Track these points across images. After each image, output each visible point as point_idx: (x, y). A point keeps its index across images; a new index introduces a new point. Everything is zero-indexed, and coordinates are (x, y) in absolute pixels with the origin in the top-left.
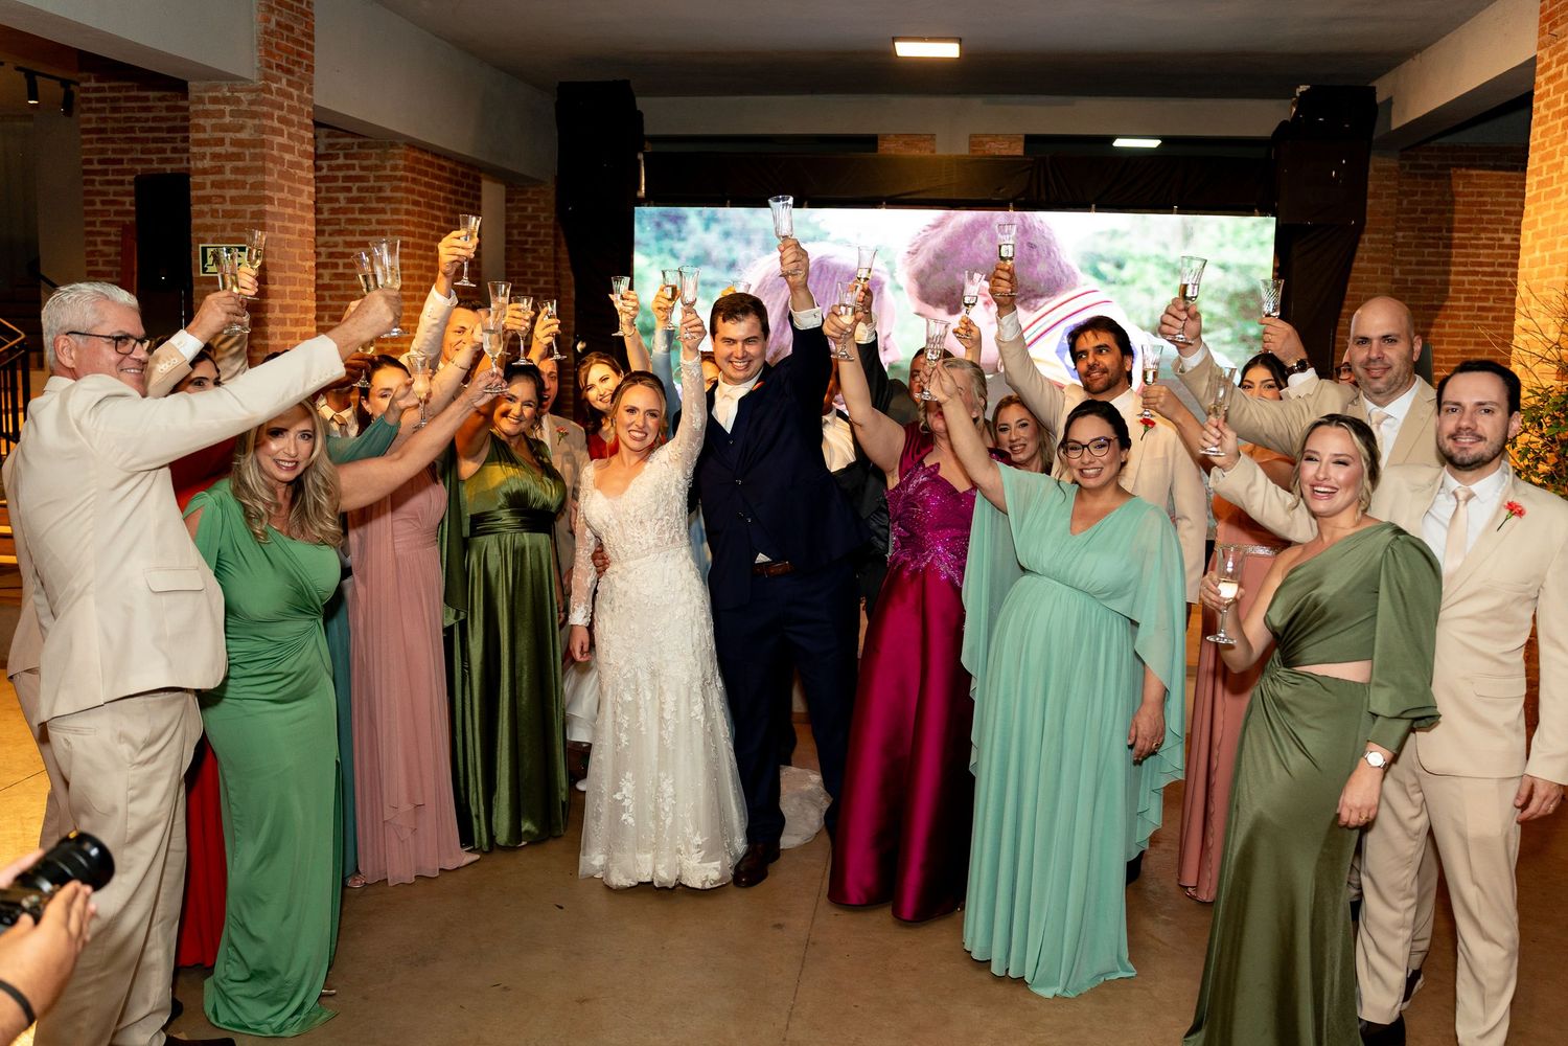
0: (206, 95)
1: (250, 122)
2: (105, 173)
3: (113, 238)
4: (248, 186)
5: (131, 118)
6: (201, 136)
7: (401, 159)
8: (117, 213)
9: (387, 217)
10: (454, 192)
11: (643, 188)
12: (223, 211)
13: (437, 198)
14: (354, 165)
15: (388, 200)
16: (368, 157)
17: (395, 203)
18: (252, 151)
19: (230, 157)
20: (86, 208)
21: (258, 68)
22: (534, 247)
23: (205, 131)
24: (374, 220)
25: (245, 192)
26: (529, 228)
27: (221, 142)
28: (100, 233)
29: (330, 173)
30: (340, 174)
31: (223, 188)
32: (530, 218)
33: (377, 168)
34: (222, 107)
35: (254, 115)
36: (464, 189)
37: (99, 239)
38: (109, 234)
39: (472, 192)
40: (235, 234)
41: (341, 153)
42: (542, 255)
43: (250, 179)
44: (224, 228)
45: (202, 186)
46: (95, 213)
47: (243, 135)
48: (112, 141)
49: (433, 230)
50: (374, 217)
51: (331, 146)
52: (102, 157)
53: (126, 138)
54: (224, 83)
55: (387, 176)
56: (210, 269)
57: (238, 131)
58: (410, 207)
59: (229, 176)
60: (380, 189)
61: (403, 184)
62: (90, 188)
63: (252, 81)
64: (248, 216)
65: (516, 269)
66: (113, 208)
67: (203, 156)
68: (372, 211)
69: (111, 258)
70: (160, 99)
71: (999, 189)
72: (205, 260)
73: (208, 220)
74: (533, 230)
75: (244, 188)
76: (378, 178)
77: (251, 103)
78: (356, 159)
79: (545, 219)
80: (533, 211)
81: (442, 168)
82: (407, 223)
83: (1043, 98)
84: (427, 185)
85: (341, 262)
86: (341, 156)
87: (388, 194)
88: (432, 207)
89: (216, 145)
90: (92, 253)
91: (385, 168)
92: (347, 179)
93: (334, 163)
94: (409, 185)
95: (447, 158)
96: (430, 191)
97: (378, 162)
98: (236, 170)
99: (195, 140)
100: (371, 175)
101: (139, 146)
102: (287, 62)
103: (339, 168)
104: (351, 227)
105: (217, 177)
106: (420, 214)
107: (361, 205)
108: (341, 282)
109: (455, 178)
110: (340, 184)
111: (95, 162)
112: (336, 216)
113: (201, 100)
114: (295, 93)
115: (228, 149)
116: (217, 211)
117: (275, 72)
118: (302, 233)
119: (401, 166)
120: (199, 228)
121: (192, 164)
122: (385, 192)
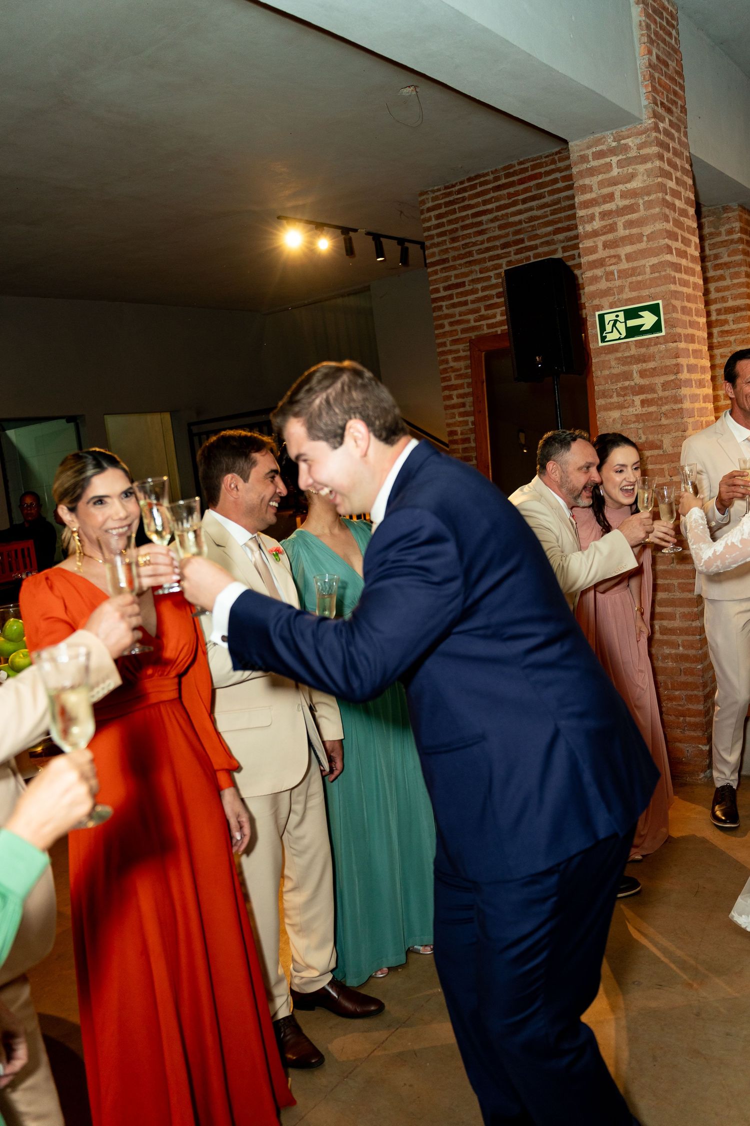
0: (589, 152)
1: (641, 168)
2: (450, 297)
3: (462, 354)
4: (645, 238)
5: (469, 243)
6: (588, 196)
7: (735, 221)
8: (464, 331)
9: (727, 282)
12: (619, 271)
15: (727, 265)
17: (734, 267)
18: (646, 198)
19: (621, 212)
20: (436, 332)
21: (646, 107)
23: (591, 190)
24: (712, 290)
25: (643, 245)
27: (611, 197)
28: (450, 352)
31: (617, 246)
33: (710, 236)
34: (608, 160)
35: (644, 159)
37: (450, 357)
38: (457, 351)
40: (634, 294)
43: (647, 230)
44: (621, 289)
45: (593, 250)
46: (444, 335)
47: (634, 185)
48: (454, 268)
50: (712, 286)
52: (446, 284)
53: (466, 263)
54: (608, 133)
55: (722, 242)
56: (609, 337)
57: (629, 181)
59: (622, 232)
60: (717, 256)
61: (741, 247)
62: (440, 313)
63: (640, 121)
64: (648, 270)
66: (459, 328)
67: (592, 218)
68: (709, 280)
69: (462, 372)
70: (492, 221)
72: (603, 328)
73: (603, 285)
75: (640, 241)
76: (712, 247)
77: (640, 147)
87: (726, 259)
89: (605, 202)
90: (445, 371)
91: (719, 234)
94: (745, 247)
97: (712, 230)
98: (630, 224)
99: (581, 203)
101: (477, 268)
102: (667, 101)
105: (610, 237)
111: (441, 289)
113: (584, 159)
114: (676, 135)
115: (620, 202)
116: (612, 273)
117: (660, 110)
118: (695, 286)
119: (737, 229)
120: (593, 296)
121: (581, 229)
122: (722, 258)
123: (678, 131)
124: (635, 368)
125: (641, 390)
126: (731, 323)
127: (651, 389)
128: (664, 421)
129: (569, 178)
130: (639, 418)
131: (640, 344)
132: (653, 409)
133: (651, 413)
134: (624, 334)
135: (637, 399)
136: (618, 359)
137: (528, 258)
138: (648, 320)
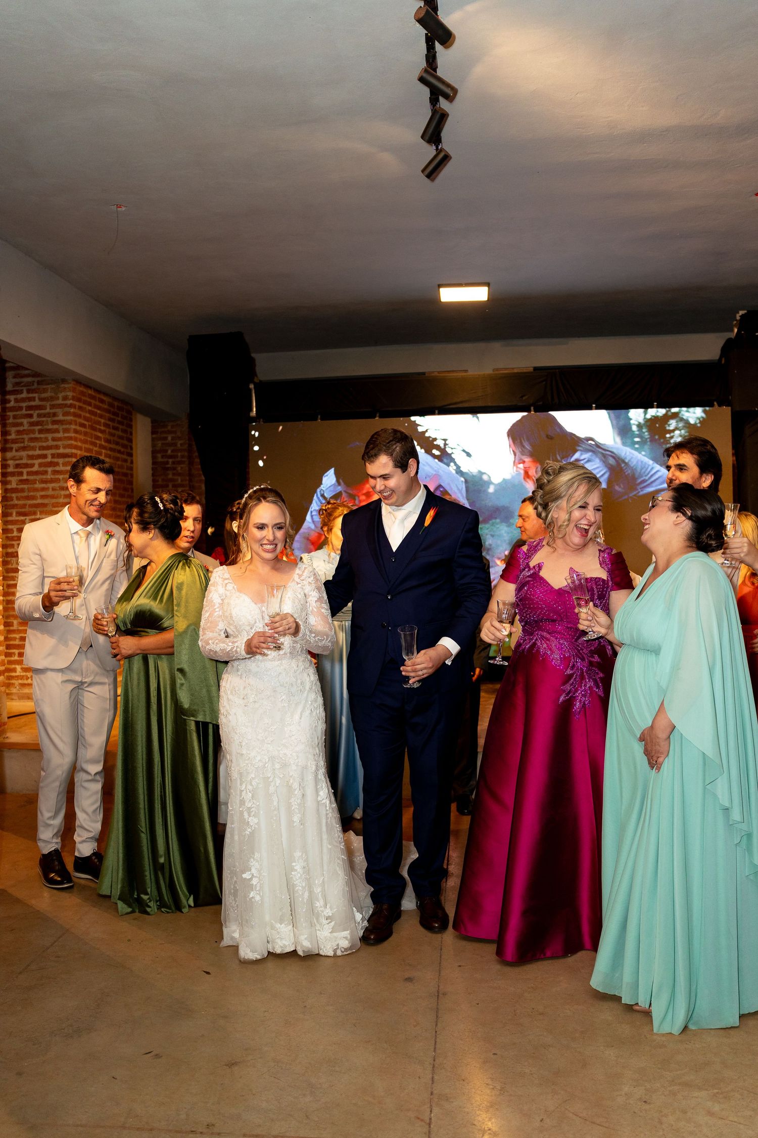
7: (70, 391)
9: (60, 435)
10: (110, 420)
11: (254, 409)
13: (99, 423)
14: (34, 398)
15: (60, 422)
16: (45, 391)
17: (66, 424)
22: (174, 466)
24: (50, 438)
26: (169, 452)
29: (16, 405)
30: (24, 405)
32: (170, 445)
33: (52, 399)
36: (119, 419)
39: (125, 422)
41: (25, 389)
42: (180, 471)
49: (96, 446)
50: (50, 436)
51: (17, 384)
55: (59, 405)
58: (78, 428)
60: (55, 415)
61: (72, 410)
65: (160, 483)
68: (48, 431)
71: (522, 397)
74: (172, 454)
76: (52, 407)
78: (36, 393)
79: (181, 445)
80: (172, 439)
81: (102, 401)
82: (76, 439)
83: (546, 340)
84: (90, 412)
85: (25, 471)
86: (25, 391)
87: (61, 417)
88: (94, 429)
91: (58, 398)
92: (29, 408)
93: (19, 396)
94: (77, 411)
95: (105, 394)
96: (93, 417)
97: (53, 394)
100: (48, 404)
103: (23, 400)
104: (32, 444)
106: (86, 434)
107: (40, 427)
108: (26, 486)
109: (112, 410)
110: (24, 412)
112: (21, 437)
119: (70, 397)
122: (58, 416)
126: (61, 465)
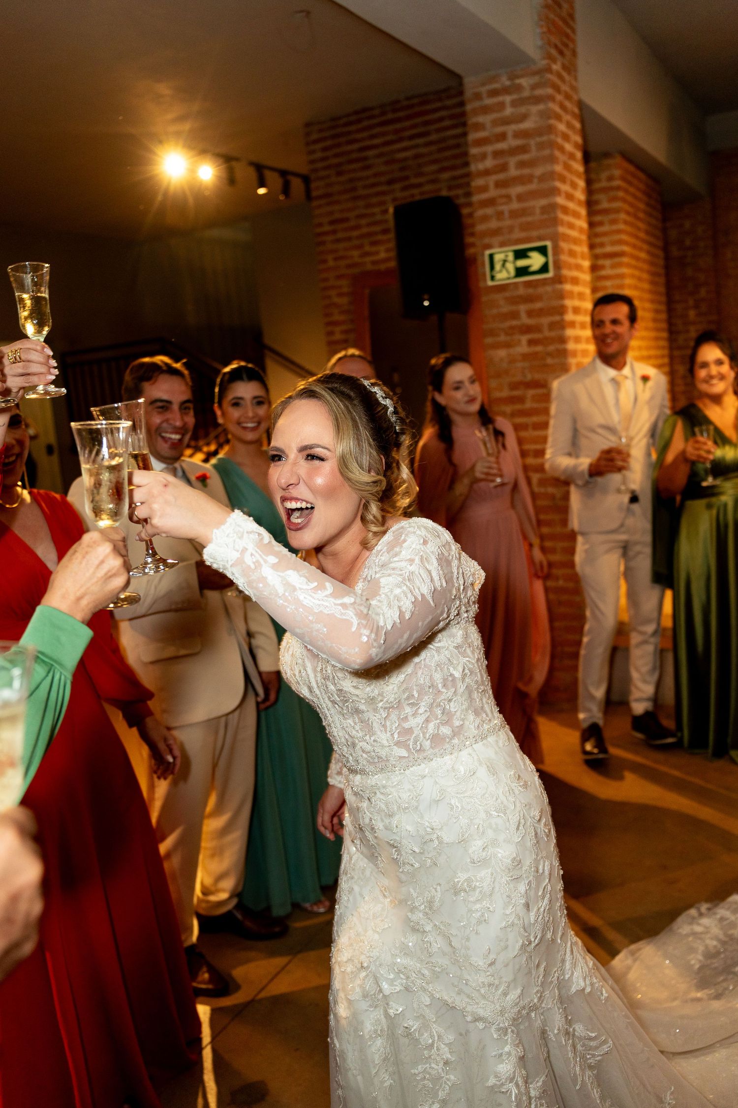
0: (484, 90)
1: (534, 109)
2: (335, 232)
4: (536, 180)
6: (482, 134)
8: (347, 267)
9: (606, 228)
12: (510, 211)
15: (605, 212)
18: (538, 139)
19: (513, 151)
20: (320, 267)
21: (540, 48)
23: (485, 128)
25: (533, 187)
28: (333, 287)
31: (509, 186)
34: (500, 99)
35: (537, 100)
37: (333, 292)
38: (340, 287)
43: (538, 171)
44: (511, 229)
45: (484, 189)
46: (328, 269)
47: (527, 125)
48: (339, 202)
49: (638, 240)
52: (330, 218)
54: (503, 71)
55: (602, 189)
56: (499, 276)
57: (522, 121)
59: (513, 172)
61: (620, 194)
62: (324, 248)
63: (533, 61)
64: (538, 211)
66: (343, 263)
67: (484, 156)
70: (378, 156)
72: (492, 267)
73: (493, 224)
75: (532, 182)
77: (534, 87)
81: (640, 180)
87: (605, 205)
89: (497, 141)
90: (328, 306)
98: (521, 165)
99: (473, 141)
102: (560, 42)
105: (501, 176)
109: (647, 190)
111: (326, 224)
113: (478, 96)
114: (567, 77)
115: (511, 143)
116: (503, 213)
117: (553, 52)
118: (581, 230)
119: (617, 177)
120: (484, 234)
121: (473, 168)
123: (569, 73)
124: (523, 308)
125: (527, 329)
127: (537, 329)
128: (549, 361)
129: (463, 114)
130: (525, 357)
131: (528, 284)
132: (539, 348)
133: (536, 353)
134: (513, 272)
135: (524, 339)
136: (506, 299)
137: (413, 196)
138: (536, 261)
